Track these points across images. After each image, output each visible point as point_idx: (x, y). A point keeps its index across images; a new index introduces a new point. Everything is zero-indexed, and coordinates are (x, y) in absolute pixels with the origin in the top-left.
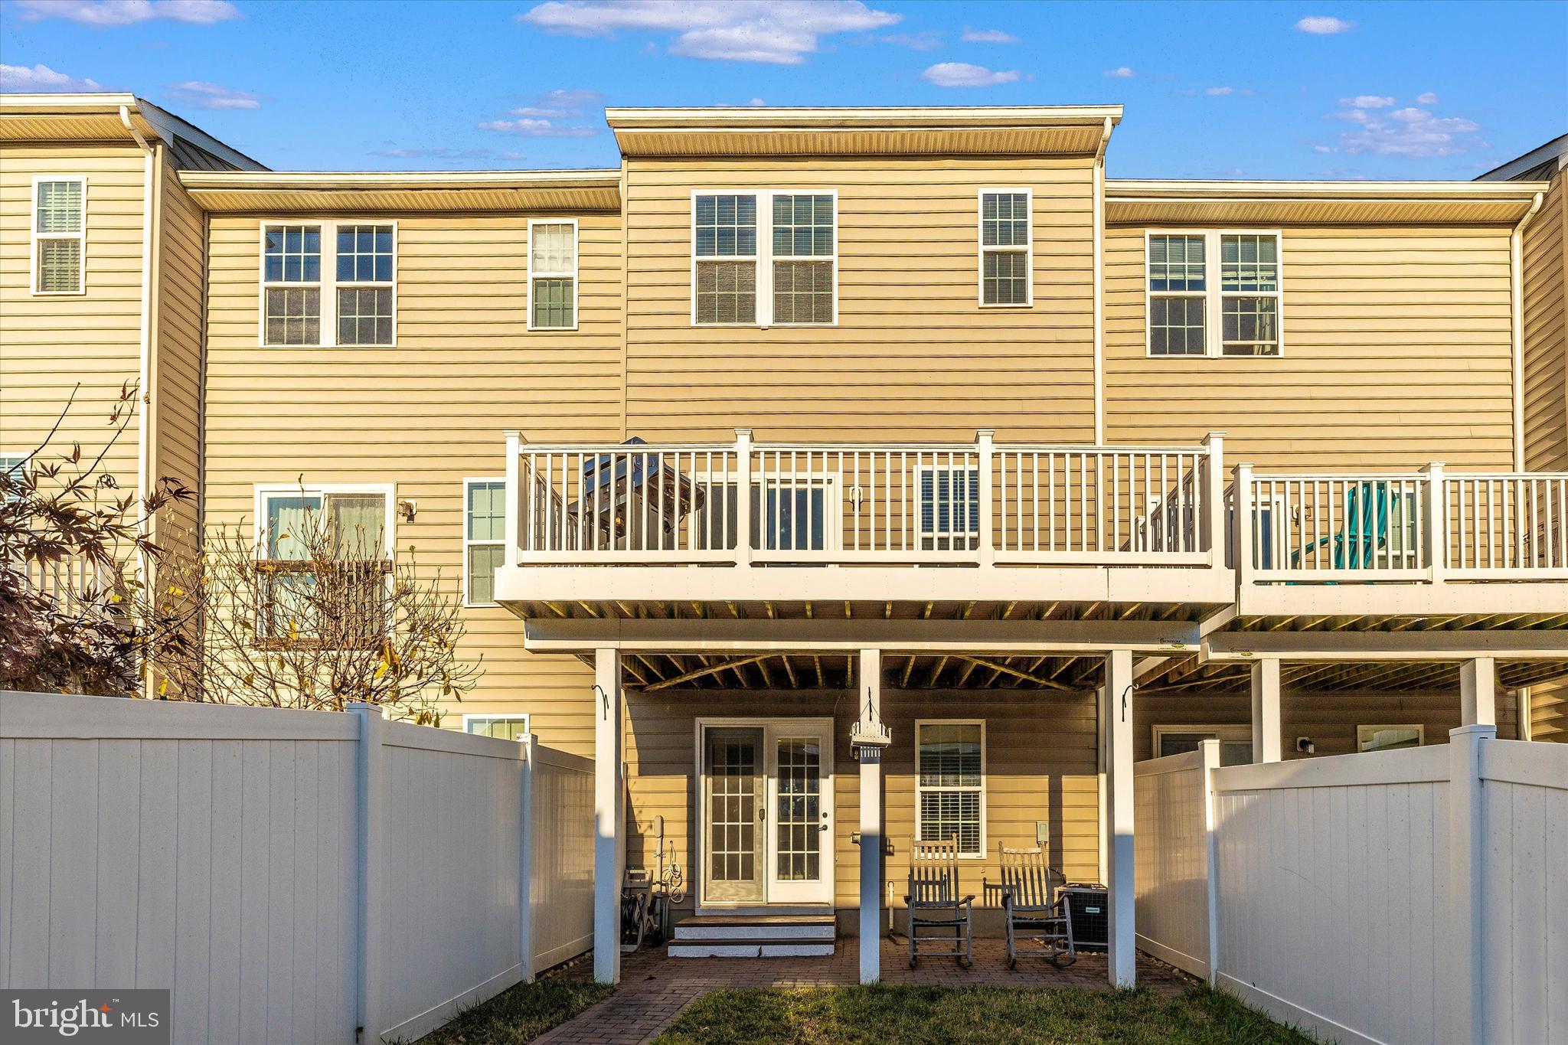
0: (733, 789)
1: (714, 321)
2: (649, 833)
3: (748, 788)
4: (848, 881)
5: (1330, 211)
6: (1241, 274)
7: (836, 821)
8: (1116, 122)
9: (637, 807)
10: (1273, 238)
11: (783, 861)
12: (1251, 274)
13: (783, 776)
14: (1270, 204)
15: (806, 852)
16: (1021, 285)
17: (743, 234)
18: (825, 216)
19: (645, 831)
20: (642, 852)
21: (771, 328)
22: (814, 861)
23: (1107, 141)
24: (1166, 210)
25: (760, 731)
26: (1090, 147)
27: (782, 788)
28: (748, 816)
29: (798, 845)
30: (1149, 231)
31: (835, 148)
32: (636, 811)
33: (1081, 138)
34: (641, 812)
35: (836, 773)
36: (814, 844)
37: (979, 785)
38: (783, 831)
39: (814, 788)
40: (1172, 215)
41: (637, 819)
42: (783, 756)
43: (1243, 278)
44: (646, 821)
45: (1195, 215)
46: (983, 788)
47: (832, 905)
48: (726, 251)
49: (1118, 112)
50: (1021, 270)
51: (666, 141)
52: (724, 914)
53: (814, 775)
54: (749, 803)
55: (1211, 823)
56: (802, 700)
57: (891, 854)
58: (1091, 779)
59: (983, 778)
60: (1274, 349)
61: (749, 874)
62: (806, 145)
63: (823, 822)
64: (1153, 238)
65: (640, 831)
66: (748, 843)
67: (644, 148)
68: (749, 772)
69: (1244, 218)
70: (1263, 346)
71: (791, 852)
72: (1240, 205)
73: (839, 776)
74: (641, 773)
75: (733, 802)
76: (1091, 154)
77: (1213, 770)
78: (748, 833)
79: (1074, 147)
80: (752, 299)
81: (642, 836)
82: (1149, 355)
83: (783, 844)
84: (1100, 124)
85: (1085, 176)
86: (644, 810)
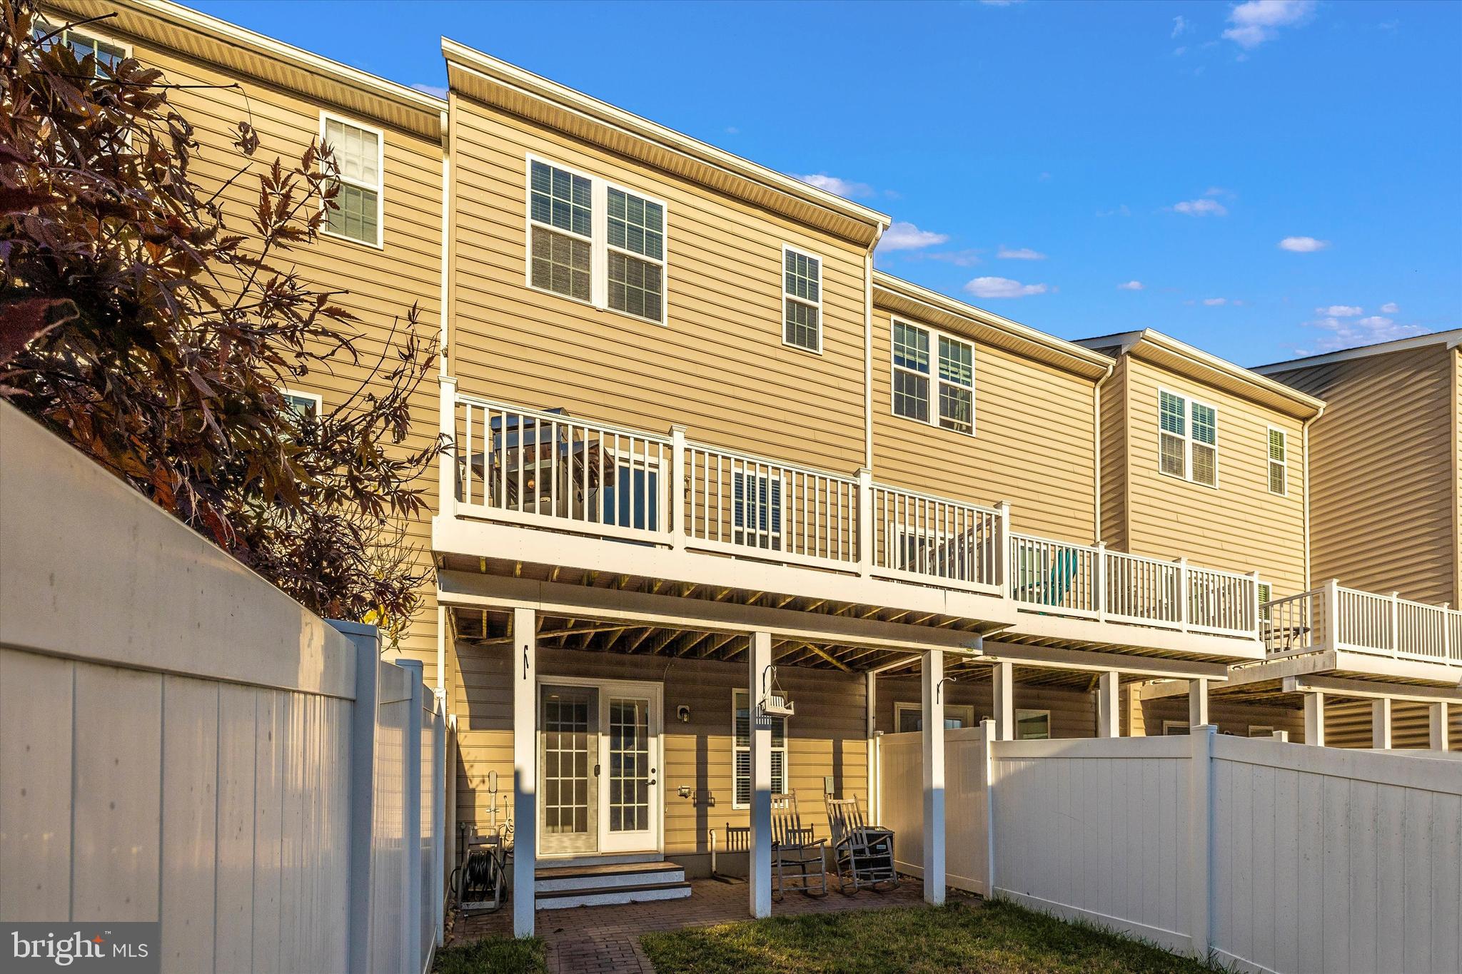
0: (567, 745)
1: (548, 288)
2: (481, 787)
3: (582, 744)
4: (675, 830)
5: (991, 335)
6: (951, 368)
7: (667, 777)
8: (885, 228)
9: (468, 761)
10: (969, 348)
11: (615, 813)
12: (955, 369)
13: (615, 733)
14: (971, 323)
15: (636, 805)
16: (814, 335)
17: (577, 212)
18: (656, 222)
19: (477, 786)
20: (474, 807)
21: (604, 311)
22: (644, 812)
23: (877, 240)
24: (906, 305)
25: (594, 691)
26: (863, 239)
27: (615, 745)
28: (582, 771)
29: (629, 799)
30: (894, 317)
31: (665, 165)
32: (467, 766)
33: (860, 231)
34: (472, 766)
35: (666, 732)
36: (644, 797)
37: (782, 746)
38: (615, 786)
39: (644, 746)
40: (909, 310)
41: (469, 773)
42: (615, 716)
43: (952, 372)
44: (478, 776)
45: (924, 315)
46: (785, 749)
47: (662, 852)
48: (560, 223)
49: (888, 221)
50: (813, 322)
51: (502, 94)
52: (560, 865)
53: (645, 734)
54: (582, 759)
55: (991, 779)
56: (635, 665)
57: (712, 805)
58: (862, 743)
59: (786, 740)
60: (969, 430)
61: (582, 827)
62: (641, 151)
63: (651, 777)
64: (897, 323)
65: (471, 786)
66: (582, 797)
67: (476, 91)
68: (583, 729)
69: (953, 327)
70: (961, 425)
71: (623, 805)
72: (953, 317)
73: (669, 736)
74: (473, 727)
75: (567, 757)
76: (866, 246)
77: (992, 742)
78: (582, 787)
79: (852, 236)
80: (587, 278)
81: (474, 791)
82: (893, 414)
83: (615, 797)
84: (874, 225)
85: (859, 261)
86: (476, 765)
